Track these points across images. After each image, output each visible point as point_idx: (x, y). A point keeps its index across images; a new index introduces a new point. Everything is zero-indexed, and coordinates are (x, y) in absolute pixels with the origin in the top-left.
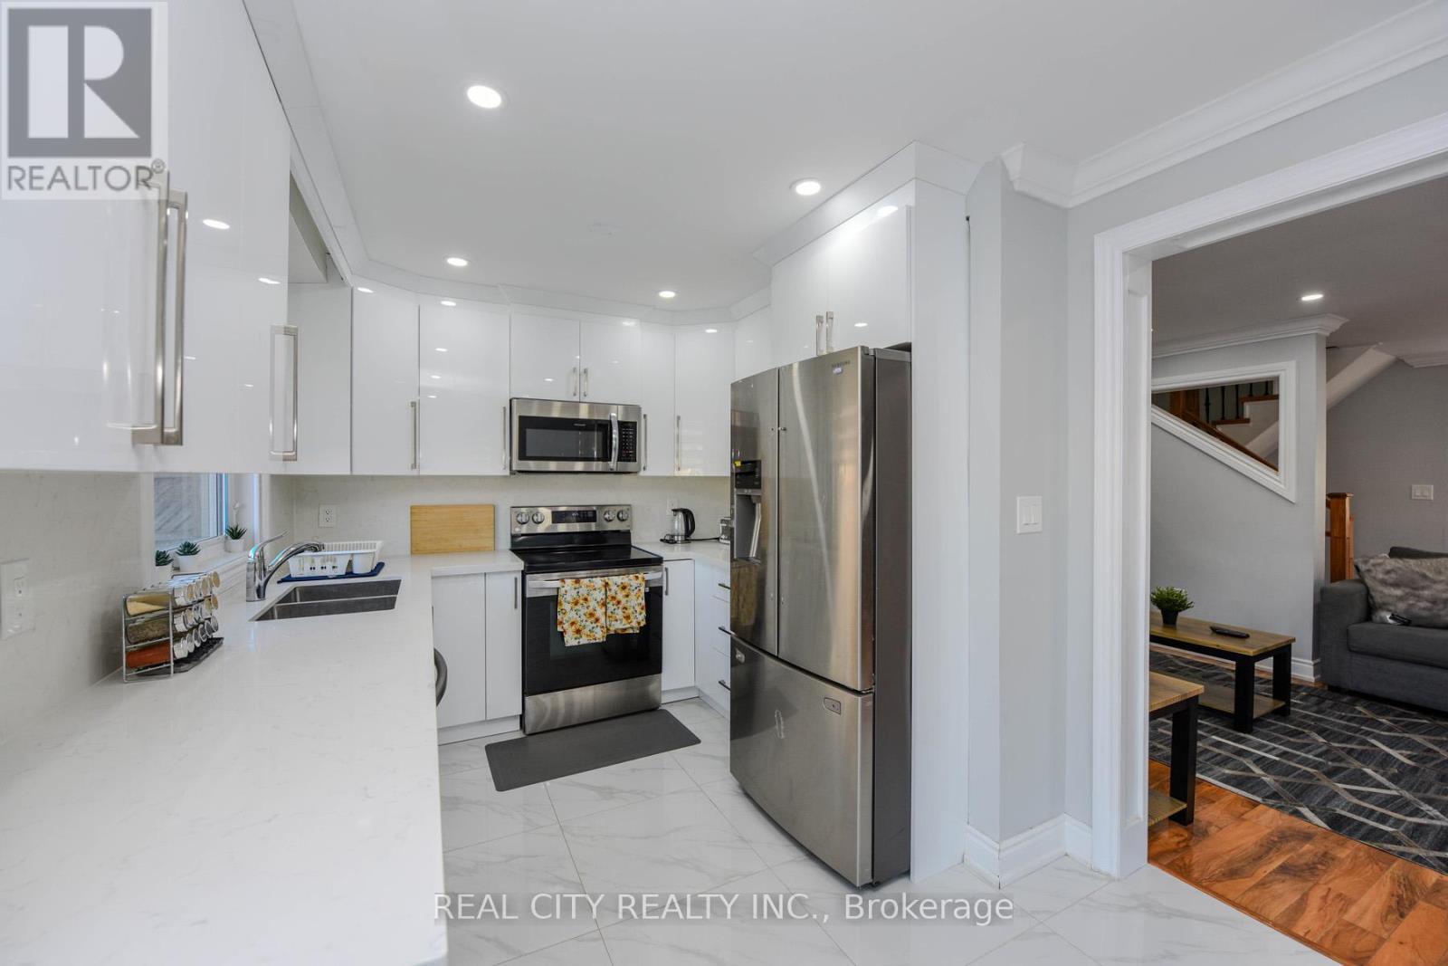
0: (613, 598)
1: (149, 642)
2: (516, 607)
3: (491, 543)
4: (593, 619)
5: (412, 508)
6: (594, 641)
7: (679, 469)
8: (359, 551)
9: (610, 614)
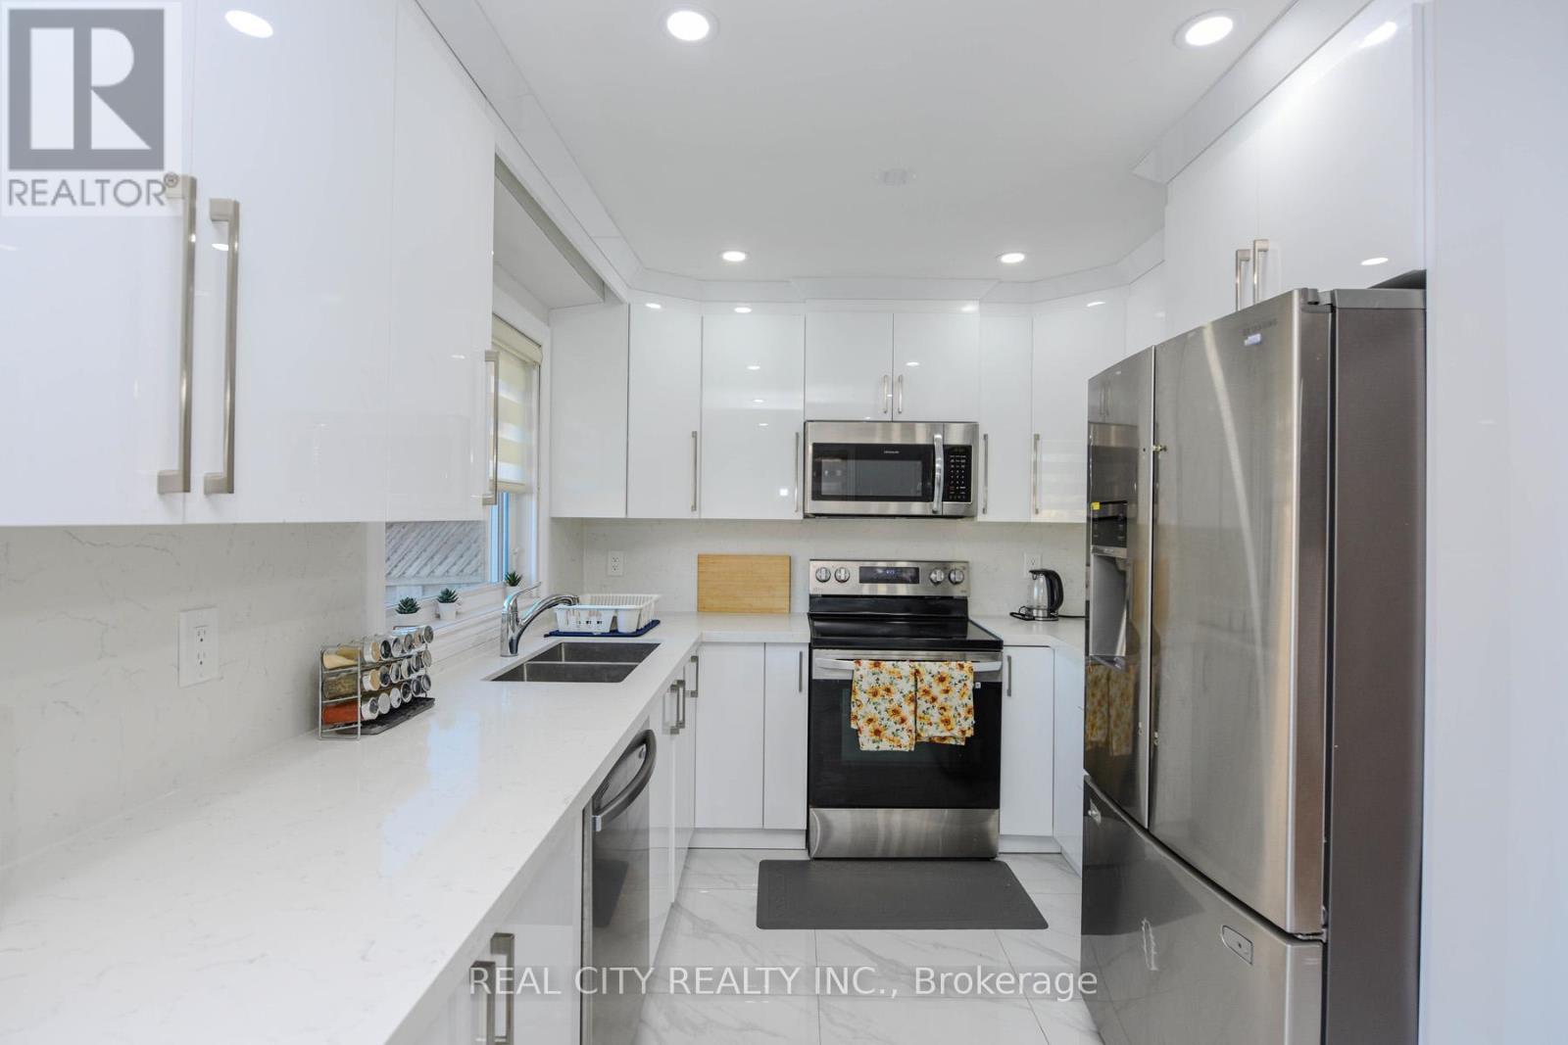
0: (926, 692)
1: (341, 699)
2: (800, 690)
3: (784, 604)
4: (898, 718)
5: (699, 557)
6: (899, 749)
7: (1037, 512)
8: (624, 607)
9: (922, 715)
